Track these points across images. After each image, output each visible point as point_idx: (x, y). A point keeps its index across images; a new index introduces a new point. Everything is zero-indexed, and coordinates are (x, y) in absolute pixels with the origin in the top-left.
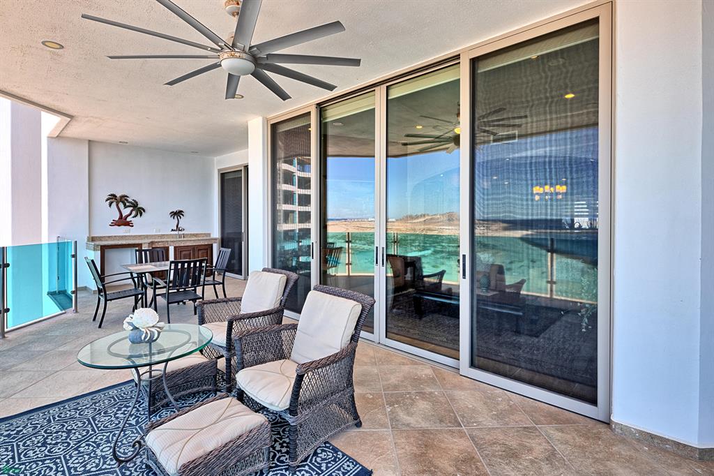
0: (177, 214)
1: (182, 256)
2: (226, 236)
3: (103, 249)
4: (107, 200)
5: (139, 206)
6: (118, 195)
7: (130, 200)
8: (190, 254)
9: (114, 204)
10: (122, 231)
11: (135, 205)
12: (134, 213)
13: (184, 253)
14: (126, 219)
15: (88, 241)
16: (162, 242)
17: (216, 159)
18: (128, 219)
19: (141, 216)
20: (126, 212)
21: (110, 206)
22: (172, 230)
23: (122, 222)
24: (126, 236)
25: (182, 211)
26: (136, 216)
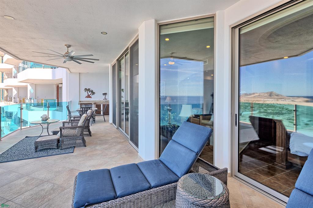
0: (105, 94)
3: (81, 104)
4: (84, 90)
6: (87, 89)
7: (91, 90)
9: (86, 91)
10: (89, 99)
11: (92, 91)
12: (92, 94)
15: (78, 102)
16: (99, 103)
18: (90, 96)
19: (94, 95)
20: (90, 93)
22: (103, 99)
23: (89, 96)
24: (90, 101)
25: (107, 93)
26: (92, 95)
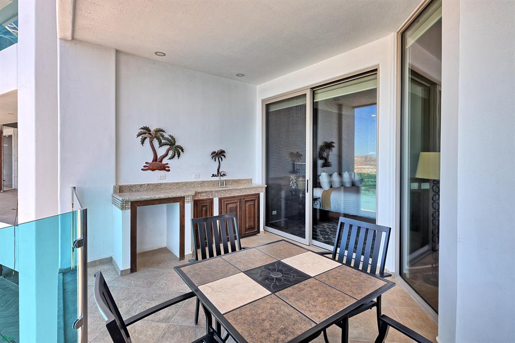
0: (219, 155)
1: (228, 210)
2: (270, 182)
3: (135, 206)
4: (138, 136)
5: (176, 144)
6: (152, 129)
7: (166, 135)
8: (236, 207)
9: (147, 141)
10: (156, 177)
11: (171, 143)
12: (171, 153)
13: (230, 206)
14: (161, 161)
15: (115, 192)
16: (206, 192)
17: (258, 87)
18: (165, 161)
19: (179, 156)
20: (161, 151)
21: (143, 142)
22: (213, 176)
23: (157, 165)
24: (161, 184)
25: (223, 152)
26: (173, 157)
